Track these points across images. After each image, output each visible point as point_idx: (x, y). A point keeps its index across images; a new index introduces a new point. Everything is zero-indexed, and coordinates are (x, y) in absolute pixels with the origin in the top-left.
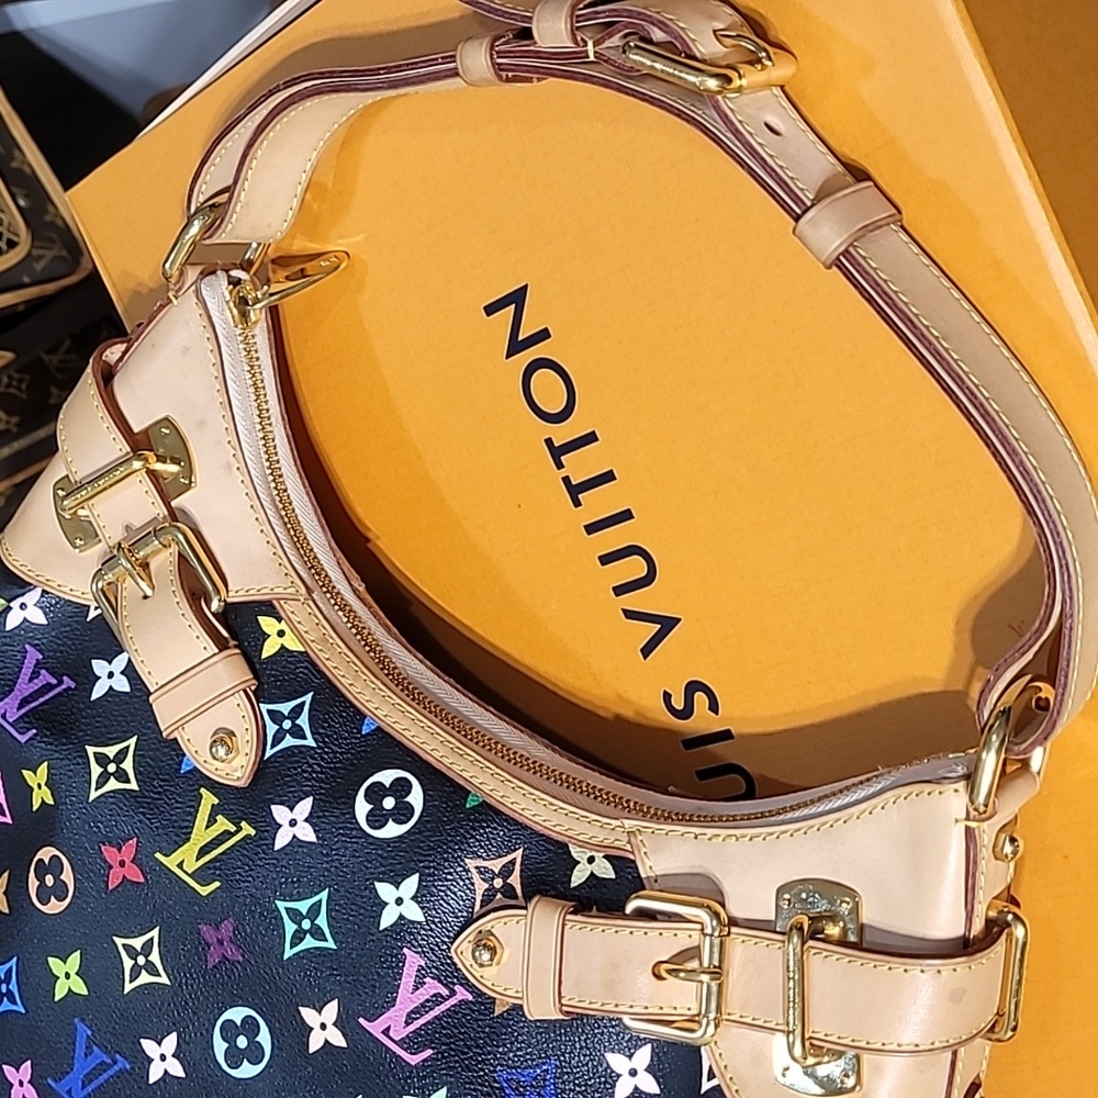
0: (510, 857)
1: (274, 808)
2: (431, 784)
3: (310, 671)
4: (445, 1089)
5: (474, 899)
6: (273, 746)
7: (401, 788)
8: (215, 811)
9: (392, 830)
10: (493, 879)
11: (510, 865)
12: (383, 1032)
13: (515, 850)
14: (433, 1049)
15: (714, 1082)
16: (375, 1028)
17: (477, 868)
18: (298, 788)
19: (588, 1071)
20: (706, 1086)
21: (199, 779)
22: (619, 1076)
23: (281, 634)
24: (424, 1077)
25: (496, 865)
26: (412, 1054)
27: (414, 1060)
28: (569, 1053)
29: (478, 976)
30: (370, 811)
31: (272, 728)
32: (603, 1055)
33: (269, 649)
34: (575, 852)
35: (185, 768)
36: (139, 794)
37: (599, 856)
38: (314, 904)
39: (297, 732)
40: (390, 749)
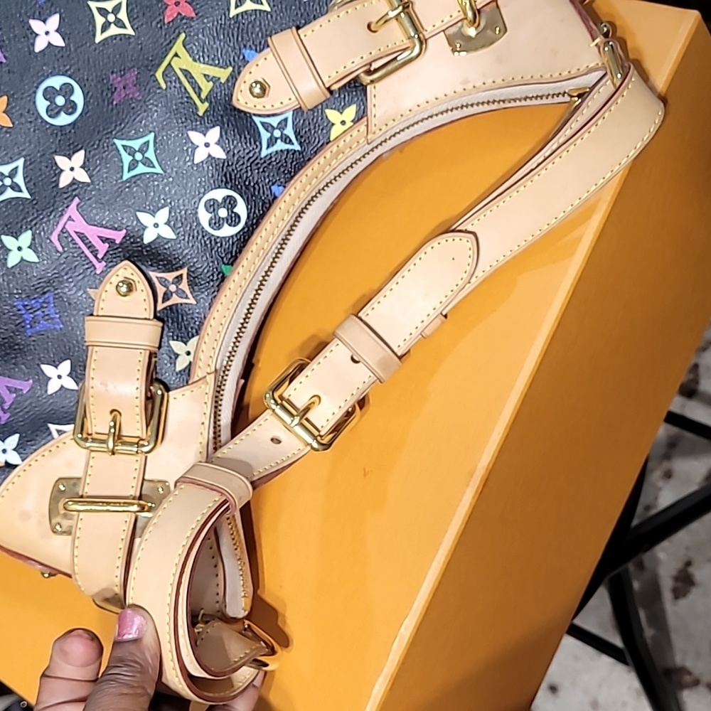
0: (190, 296)
1: (217, 129)
2: (238, 240)
3: (316, 145)
6: (263, 124)
7: (233, 219)
8: (215, 80)
9: (204, 217)
11: (185, 296)
12: (70, 217)
13: (195, 299)
15: (55, 434)
16: (72, 210)
18: (232, 147)
20: (53, 427)
21: (238, 66)
23: (343, 123)
25: (184, 286)
26: (58, 237)
27: (54, 238)
30: (217, 200)
31: (274, 121)
32: (69, 358)
33: (332, 115)
34: (194, 341)
35: (247, 52)
36: (227, 18)
37: (191, 358)
38: (152, 163)
39: (272, 142)
40: (261, 209)
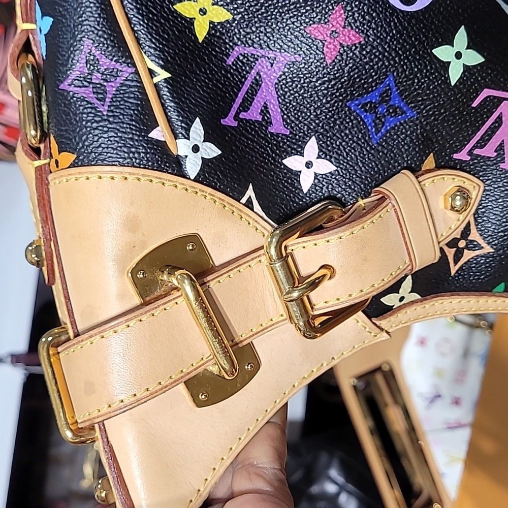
0: (459, 264)
4: (453, 84)
5: (477, 225)
10: (467, 245)
11: (457, 259)
13: (457, 272)
14: (473, 108)
15: (245, 199)
17: (482, 248)
19: (345, 149)
20: (250, 192)
22: (319, 157)
24: (473, 84)
25: (468, 255)
26: (489, 96)
27: (486, 93)
28: (365, 155)
29: (457, 179)
32: (337, 167)
37: (397, 305)
